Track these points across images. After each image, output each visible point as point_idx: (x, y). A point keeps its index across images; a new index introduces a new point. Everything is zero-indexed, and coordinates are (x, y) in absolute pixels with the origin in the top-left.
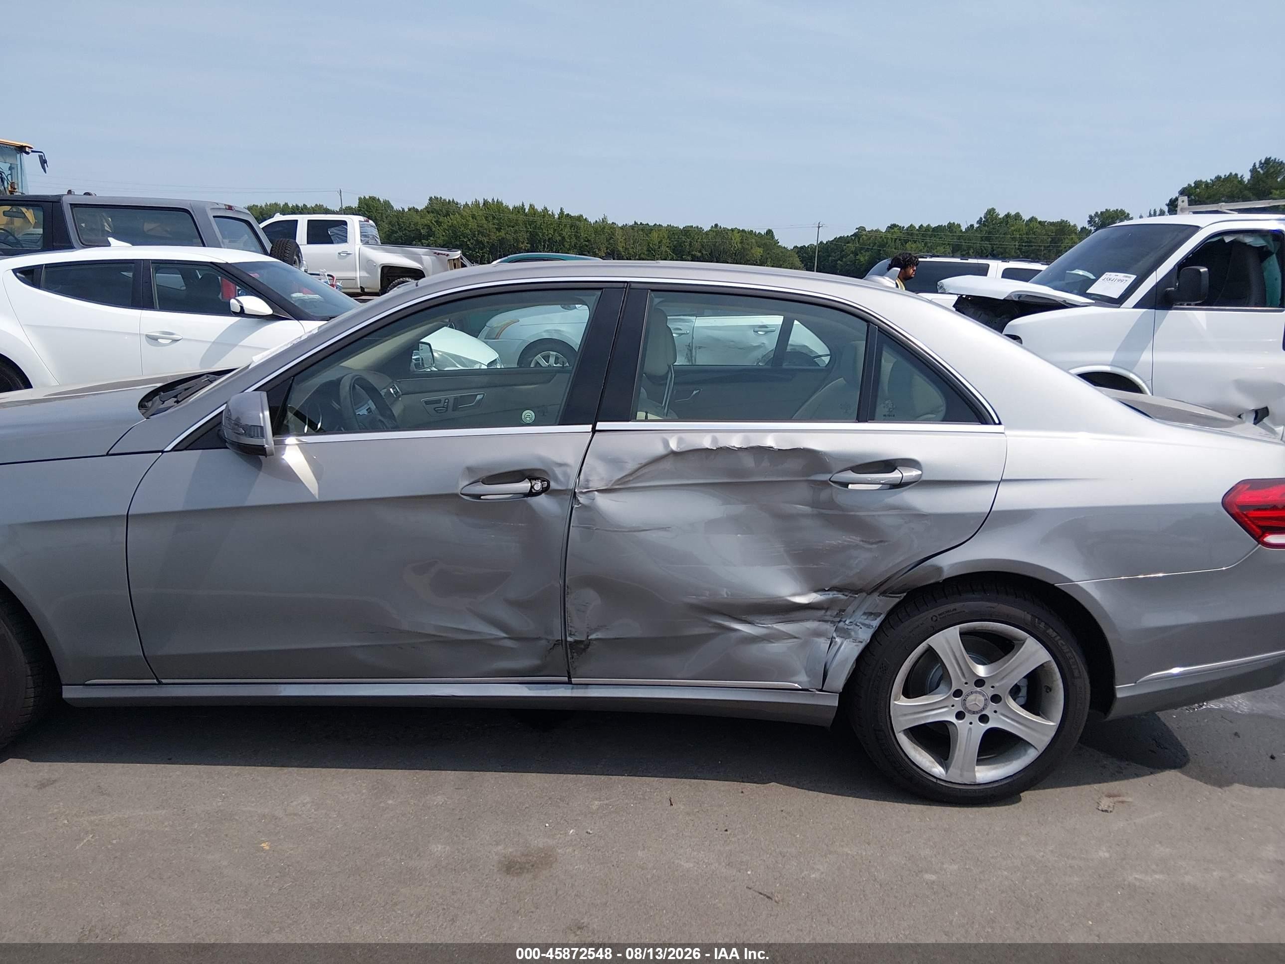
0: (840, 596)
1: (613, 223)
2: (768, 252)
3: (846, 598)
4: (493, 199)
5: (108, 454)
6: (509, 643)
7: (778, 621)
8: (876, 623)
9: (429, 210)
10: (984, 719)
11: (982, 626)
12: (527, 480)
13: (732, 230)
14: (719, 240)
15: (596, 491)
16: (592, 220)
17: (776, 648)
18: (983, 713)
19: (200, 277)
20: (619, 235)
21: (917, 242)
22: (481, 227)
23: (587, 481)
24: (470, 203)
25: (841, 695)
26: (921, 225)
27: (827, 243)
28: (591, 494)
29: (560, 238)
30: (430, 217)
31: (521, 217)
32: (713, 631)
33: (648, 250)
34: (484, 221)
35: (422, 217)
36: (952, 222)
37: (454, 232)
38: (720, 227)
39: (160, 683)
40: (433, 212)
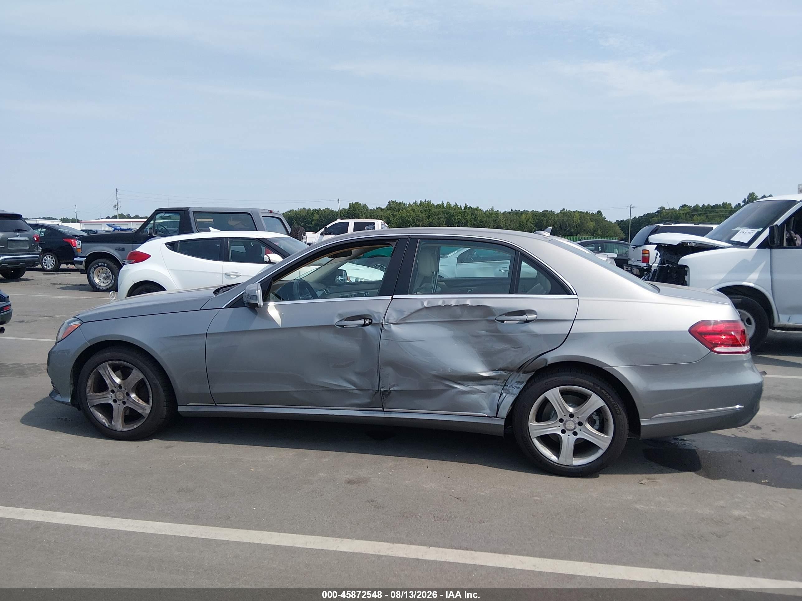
0: (504, 373)
1: (497, 211)
2: (599, 224)
3: (506, 374)
4: (425, 200)
5: (200, 310)
6: (356, 392)
7: (475, 384)
8: (521, 386)
9: (389, 208)
10: (575, 434)
11: (570, 388)
12: (363, 319)
13: (574, 212)
14: (565, 218)
15: (392, 324)
16: (485, 210)
17: (474, 397)
18: (575, 431)
19: (252, 246)
20: (501, 218)
21: (701, 216)
22: (418, 216)
23: (388, 319)
24: (412, 203)
25: (506, 419)
26: (704, 205)
27: (639, 217)
28: (389, 325)
29: (465, 221)
30: (389, 212)
31: (442, 210)
32: (445, 388)
33: (519, 226)
34: (420, 213)
35: (384, 213)
36: (725, 202)
37: (403, 220)
38: (566, 211)
39: (216, 406)
40: (390, 210)
